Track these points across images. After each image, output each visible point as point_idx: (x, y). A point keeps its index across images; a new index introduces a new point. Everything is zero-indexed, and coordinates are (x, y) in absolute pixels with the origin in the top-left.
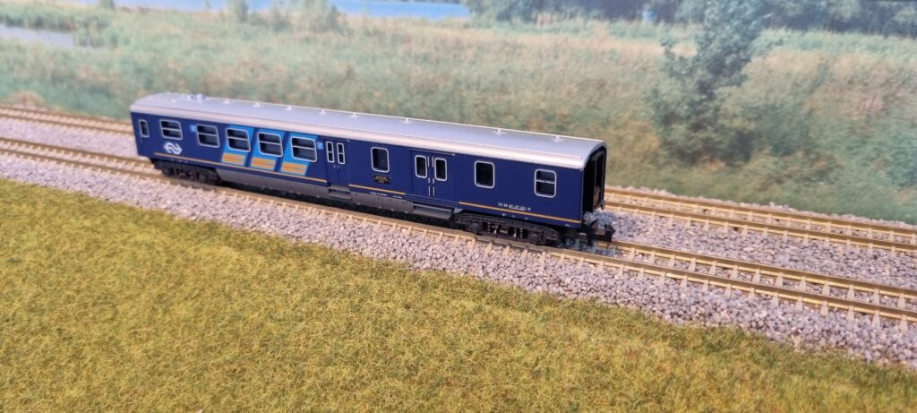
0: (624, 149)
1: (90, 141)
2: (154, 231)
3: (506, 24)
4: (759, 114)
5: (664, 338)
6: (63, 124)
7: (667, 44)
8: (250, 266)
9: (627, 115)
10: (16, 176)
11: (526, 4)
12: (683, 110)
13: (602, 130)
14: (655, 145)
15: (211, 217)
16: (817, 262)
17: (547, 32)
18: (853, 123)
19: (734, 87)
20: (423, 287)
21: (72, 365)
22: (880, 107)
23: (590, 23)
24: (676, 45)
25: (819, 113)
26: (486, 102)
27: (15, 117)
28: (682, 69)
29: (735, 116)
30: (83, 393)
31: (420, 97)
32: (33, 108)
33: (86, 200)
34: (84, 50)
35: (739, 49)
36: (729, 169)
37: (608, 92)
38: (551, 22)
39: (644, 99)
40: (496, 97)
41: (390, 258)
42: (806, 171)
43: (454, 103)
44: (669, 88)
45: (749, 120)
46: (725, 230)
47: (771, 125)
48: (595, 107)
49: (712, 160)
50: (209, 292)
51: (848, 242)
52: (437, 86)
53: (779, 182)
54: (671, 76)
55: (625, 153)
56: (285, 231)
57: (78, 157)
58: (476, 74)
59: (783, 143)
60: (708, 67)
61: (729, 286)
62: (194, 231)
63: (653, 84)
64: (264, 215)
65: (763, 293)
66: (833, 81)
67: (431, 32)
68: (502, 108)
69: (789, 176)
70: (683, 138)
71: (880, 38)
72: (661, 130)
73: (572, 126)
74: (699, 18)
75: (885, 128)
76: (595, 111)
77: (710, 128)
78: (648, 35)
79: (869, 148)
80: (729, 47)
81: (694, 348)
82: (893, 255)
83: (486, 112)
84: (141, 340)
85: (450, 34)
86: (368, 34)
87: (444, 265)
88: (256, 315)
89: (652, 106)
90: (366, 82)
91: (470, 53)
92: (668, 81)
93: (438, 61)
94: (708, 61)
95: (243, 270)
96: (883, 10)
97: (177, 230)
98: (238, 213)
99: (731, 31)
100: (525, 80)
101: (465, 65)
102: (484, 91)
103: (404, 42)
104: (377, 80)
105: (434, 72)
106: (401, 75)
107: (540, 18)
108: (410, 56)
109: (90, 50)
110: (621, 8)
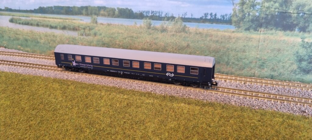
0: (285, 69)
3: (248, 31)
7: (303, 38)
9: (287, 59)
10: (84, 81)
11: (255, 26)
12: (306, 58)
13: (278, 63)
14: (296, 68)
17: (262, 34)
20: (262, 115)
23: (277, 32)
24: (306, 39)
26: (238, 55)
28: (307, 46)
31: (214, 53)
33: (118, 89)
37: (281, 52)
38: (264, 31)
39: (293, 54)
40: (241, 53)
41: (243, 106)
43: (226, 55)
44: (302, 51)
48: (276, 57)
52: (220, 50)
54: (303, 48)
58: (235, 46)
63: (296, 50)
67: (220, 34)
68: (243, 57)
70: (305, 66)
72: (298, 63)
73: (267, 63)
76: (276, 58)
78: (297, 36)
83: (237, 58)
85: (227, 34)
86: (197, 34)
87: (263, 108)
89: (296, 56)
90: (194, 49)
92: (302, 49)
93: (222, 42)
100: (252, 48)
101: (231, 44)
102: (237, 52)
103: (210, 36)
104: (198, 48)
105: (219, 46)
106: (207, 46)
107: (260, 30)
108: (211, 41)
109: (85, 37)
110: (288, 27)
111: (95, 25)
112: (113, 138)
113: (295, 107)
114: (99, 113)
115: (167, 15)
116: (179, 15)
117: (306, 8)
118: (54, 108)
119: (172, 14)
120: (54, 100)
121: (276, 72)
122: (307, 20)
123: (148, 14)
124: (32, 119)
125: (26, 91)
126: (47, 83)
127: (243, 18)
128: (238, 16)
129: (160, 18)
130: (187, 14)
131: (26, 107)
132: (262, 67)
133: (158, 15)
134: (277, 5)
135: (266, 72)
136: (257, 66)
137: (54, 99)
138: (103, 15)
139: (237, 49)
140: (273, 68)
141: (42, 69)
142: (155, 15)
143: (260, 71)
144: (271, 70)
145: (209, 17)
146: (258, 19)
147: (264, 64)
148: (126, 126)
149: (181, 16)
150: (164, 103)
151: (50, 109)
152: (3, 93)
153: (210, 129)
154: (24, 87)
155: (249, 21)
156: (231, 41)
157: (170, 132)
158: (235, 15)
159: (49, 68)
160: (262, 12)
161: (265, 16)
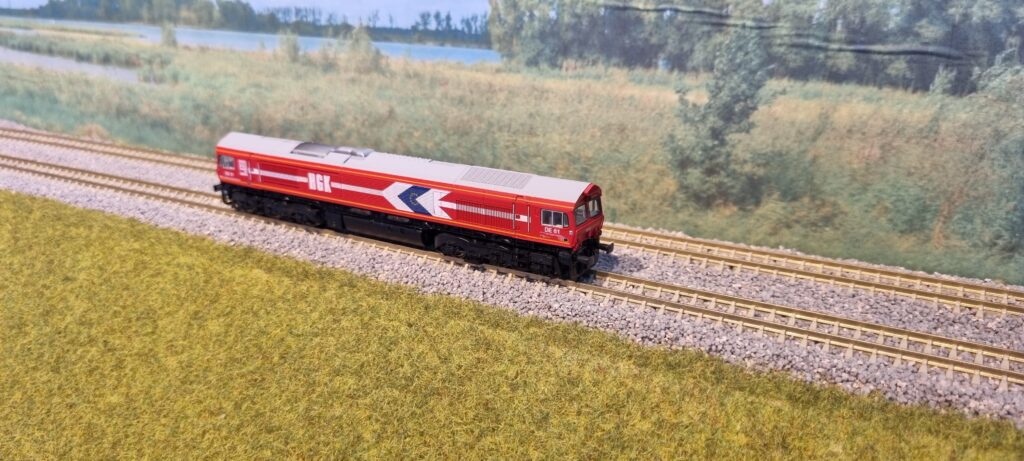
0: (644, 192)
1: (148, 172)
2: (195, 253)
3: (534, 69)
4: (766, 160)
5: (630, 357)
6: (124, 156)
7: (682, 91)
8: (277, 287)
9: (646, 159)
10: (76, 202)
11: (552, 51)
12: (698, 155)
13: (623, 173)
14: (673, 188)
15: (248, 243)
16: (797, 299)
17: (571, 77)
18: (854, 171)
19: (743, 134)
20: (427, 308)
21: (115, 373)
22: (878, 155)
23: (611, 70)
24: (689, 93)
25: (822, 160)
26: (517, 144)
27: (81, 149)
28: (695, 116)
29: (745, 162)
30: (122, 399)
31: (456, 137)
32: (99, 140)
33: (138, 225)
34: (147, 86)
35: (747, 97)
36: (741, 213)
37: (628, 136)
38: (575, 68)
39: (661, 144)
40: (526, 139)
41: (402, 283)
42: (813, 216)
43: (487, 144)
44: (684, 133)
45: (759, 165)
46: (721, 268)
47: (778, 171)
48: (616, 150)
49: (725, 204)
50: (239, 310)
51: (831, 282)
52: (471, 127)
53: (788, 226)
54: (685, 122)
55: (645, 196)
56: (312, 257)
57: (135, 187)
58: (507, 117)
59: (791, 189)
60: (719, 114)
61: (700, 314)
62: (231, 254)
63: (669, 129)
64: (296, 243)
65: (731, 321)
66: (833, 129)
67: (465, 75)
68: (532, 150)
69: (797, 222)
70: (698, 182)
71: (875, 89)
72: (678, 173)
73: (596, 169)
74: (710, 68)
75: (883, 175)
76: (620, 156)
77: (723, 173)
78: (665, 83)
79: (870, 195)
80: (737, 95)
81: (655, 367)
82: (871, 294)
83: (517, 153)
84: (177, 353)
85: (483, 78)
86: (409, 76)
87: (449, 290)
88: (278, 331)
89: (669, 151)
91: (502, 96)
92: (682, 127)
93: (472, 104)
94: (718, 109)
95: (270, 290)
96: (876, 63)
97: (216, 253)
98: (273, 240)
99: (739, 81)
100: (552, 123)
101: (497, 108)
102: (514, 133)
103: (442, 85)
104: (417, 121)
105: (469, 114)
106: (439, 116)
107: (565, 64)
108: (446, 98)
109: (152, 86)
110: (638, 56)
111: (172, 50)
115: (333, 22)
116: (360, 19)
119: (345, 17)
121: (622, 201)
122: (687, 33)
123: (287, 19)
127: (518, 26)
128: (505, 22)
129: (316, 30)
130: (379, 15)
133: (310, 19)
138: (188, 22)
139: (515, 126)
142: (305, 19)
145: (433, 26)
146: (555, 29)
147: (587, 175)
149: (365, 23)
155: (533, 37)
156: (495, 100)
158: (497, 18)
160: (565, 8)
161: (573, 21)
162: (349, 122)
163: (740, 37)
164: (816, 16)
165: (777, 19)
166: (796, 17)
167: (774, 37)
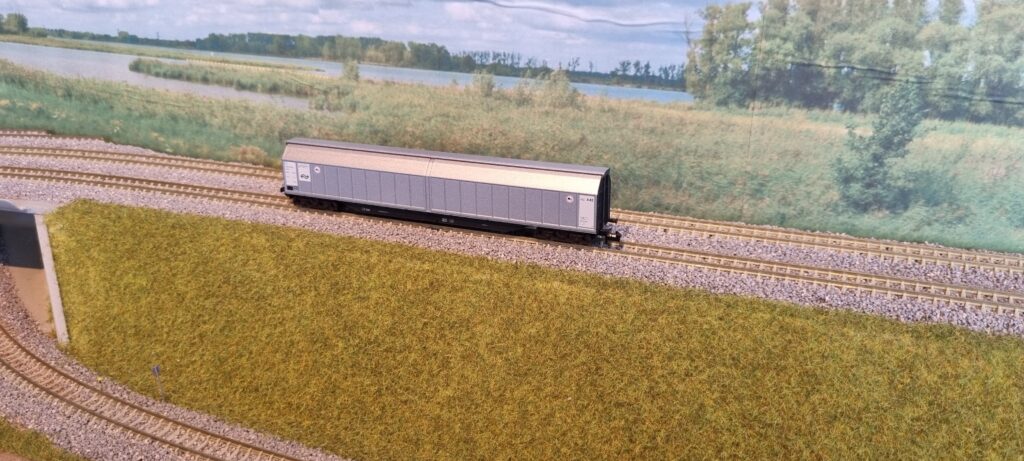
0: (811, 201)
3: (724, 108)
4: (916, 177)
5: (907, 332)
7: (851, 127)
9: (815, 176)
11: (741, 95)
12: (860, 173)
13: (794, 187)
14: (836, 198)
15: (529, 261)
17: (756, 115)
18: (984, 184)
19: (899, 158)
20: (729, 306)
22: (1003, 174)
23: (792, 110)
24: (857, 128)
25: (960, 177)
26: (701, 165)
28: (861, 145)
29: (899, 178)
31: (644, 159)
34: (319, 113)
35: (904, 132)
36: (892, 215)
37: (801, 159)
38: (761, 108)
39: (830, 165)
40: (710, 161)
41: (691, 287)
42: (949, 217)
43: (673, 165)
44: (850, 158)
45: (909, 181)
46: (910, 263)
47: (925, 185)
48: (790, 170)
49: (879, 209)
52: (659, 151)
53: (929, 224)
54: (852, 149)
55: (812, 204)
59: (933, 198)
60: (880, 144)
63: (837, 155)
65: (959, 302)
66: (971, 155)
67: (658, 112)
68: (715, 170)
70: (858, 193)
72: (842, 187)
73: (771, 184)
74: (876, 110)
75: (1006, 188)
76: (790, 172)
77: (879, 186)
78: (837, 120)
79: (995, 201)
80: (897, 130)
81: (928, 338)
83: (701, 172)
85: (675, 114)
86: (604, 111)
87: (734, 290)
89: (836, 170)
90: (596, 148)
92: (849, 153)
93: (663, 133)
94: (881, 139)
96: (1008, 110)
99: (899, 120)
100: (735, 149)
101: (685, 137)
102: (699, 157)
103: (635, 118)
104: (607, 146)
105: (659, 141)
106: (630, 143)
107: (752, 105)
108: (638, 129)
109: (325, 113)
110: (817, 100)
111: (352, 83)
112: (398, 358)
113: (804, 291)
114: (366, 304)
115: (531, 65)
116: (560, 64)
117: (856, 56)
118: (258, 292)
119: (545, 62)
120: (258, 275)
121: (792, 208)
122: (860, 85)
123: (484, 61)
124: (207, 318)
125: (184, 253)
126: (237, 235)
127: (712, 75)
128: (701, 71)
129: (513, 71)
130: (580, 61)
131: (187, 292)
132: (758, 195)
133: (508, 62)
134: (790, 46)
135: (768, 206)
136: (747, 192)
137: (258, 272)
138: (374, 60)
139: (701, 151)
140: (784, 198)
141: (220, 198)
142: (502, 62)
143: (755, 205)
144: (779, 201)
145: (632, 72)
146: (746, 78)
147: (763, 188)
148: (430, 332)
149: (564, 68)
150: (516, 282)
151: (250, 295)
152: (128, 259)
153: (614, 337)
154: (181, 242)
155: (725, 84)
157: (528, 346)
158: (693, 67)
159: (236, 196)
160: (757, 63)
161: (763, 72)
162: (538, 147)
163: (903, 89)
164: (965, 75)
165: (934, 77)
166: (949, 75)
167: (931, 89)
